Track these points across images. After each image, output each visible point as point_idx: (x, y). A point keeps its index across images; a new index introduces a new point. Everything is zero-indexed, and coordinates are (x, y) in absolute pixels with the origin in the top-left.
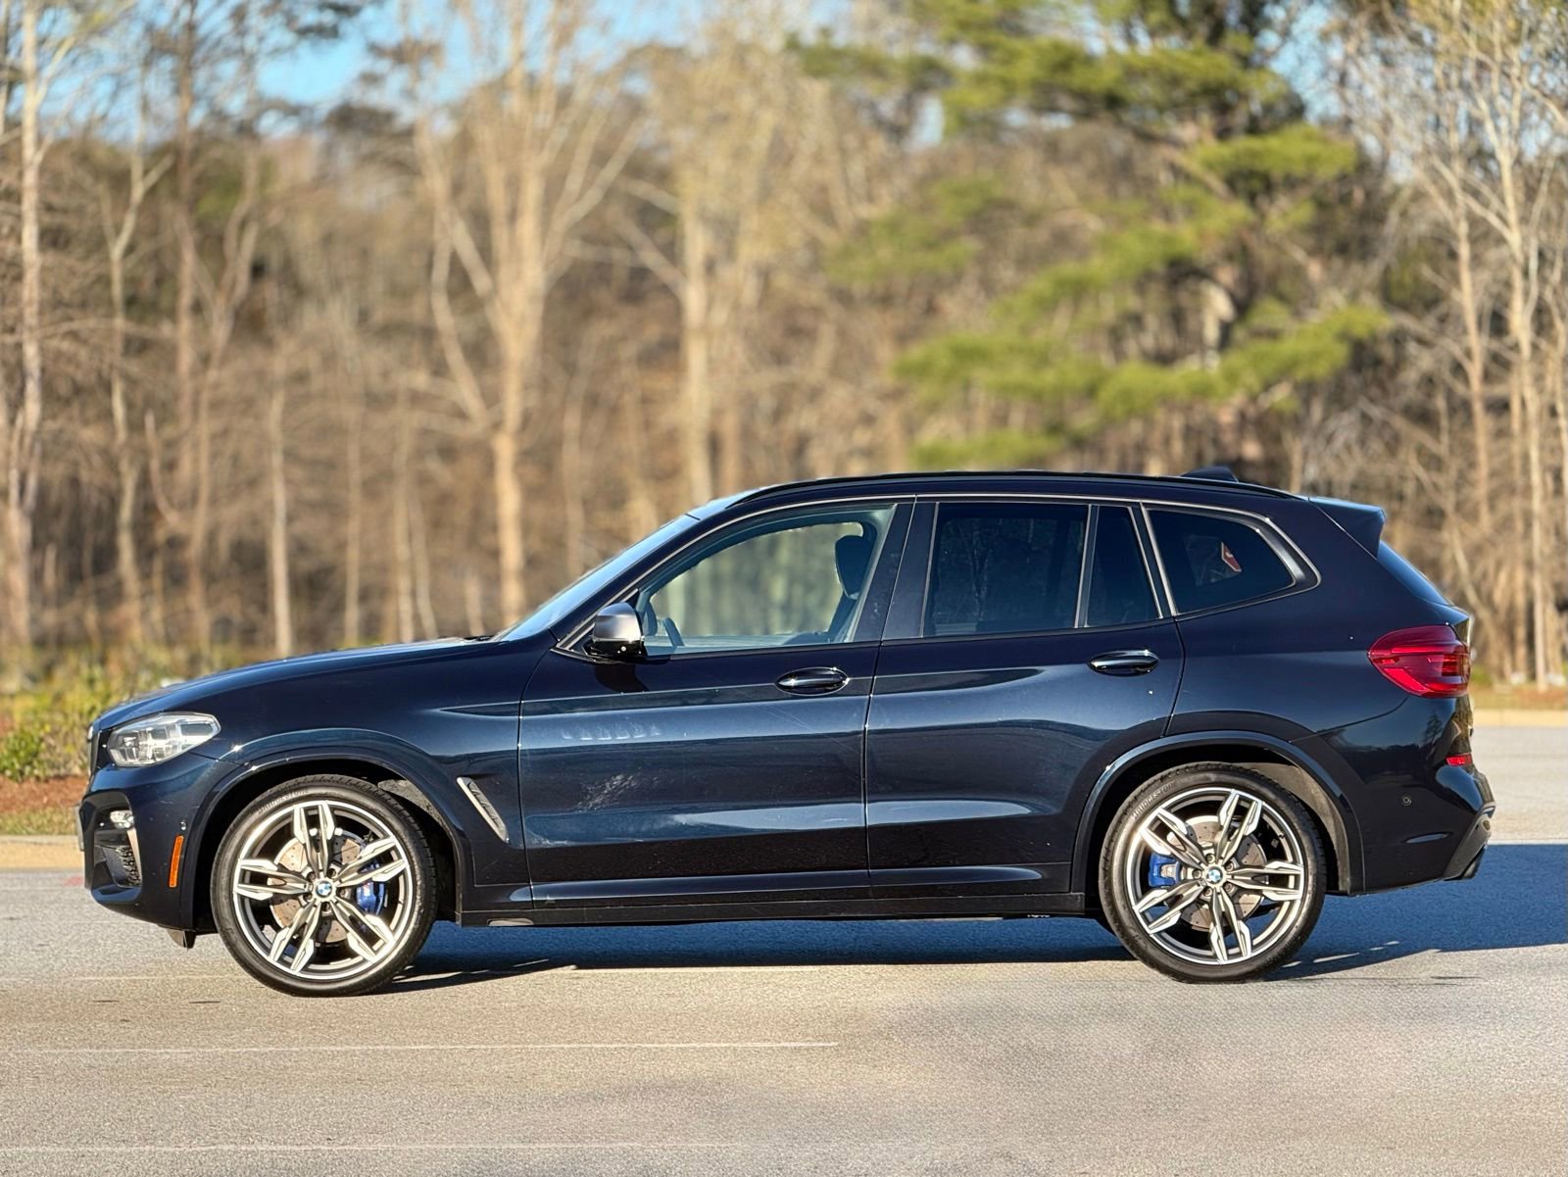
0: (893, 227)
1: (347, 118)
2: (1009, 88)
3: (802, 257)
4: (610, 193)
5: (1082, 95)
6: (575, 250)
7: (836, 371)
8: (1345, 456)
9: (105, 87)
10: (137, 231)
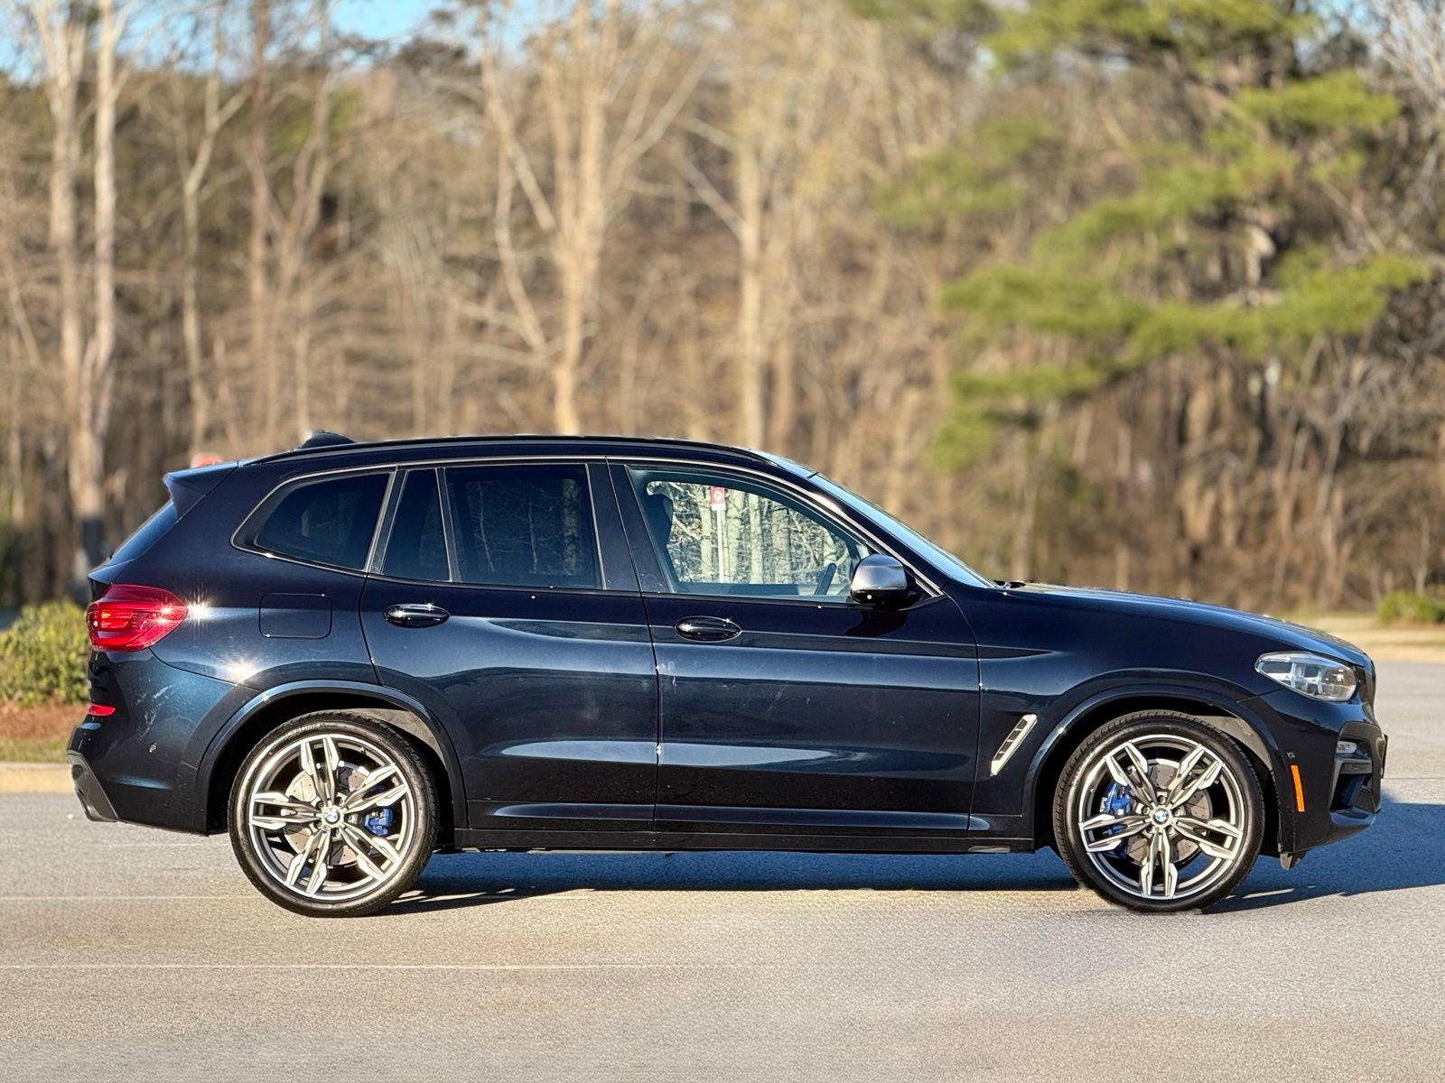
0: (943, 167)
1: (416, 56)
2: (1055, 29)
3: (853, 192)
4: (671, 130)
5: (1128, 38)
6: (635, 186)
7: (889, 307)
8: (1377, 396)
9: (186, 24)
10: (213, 161)
